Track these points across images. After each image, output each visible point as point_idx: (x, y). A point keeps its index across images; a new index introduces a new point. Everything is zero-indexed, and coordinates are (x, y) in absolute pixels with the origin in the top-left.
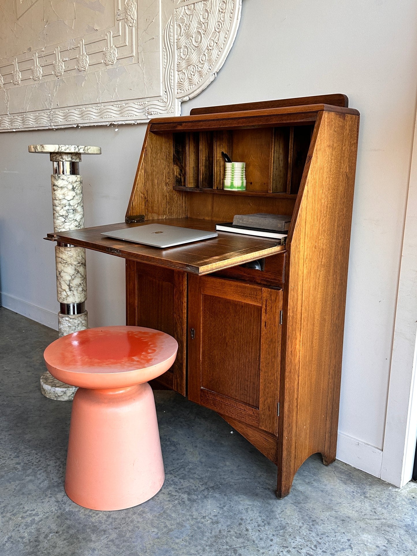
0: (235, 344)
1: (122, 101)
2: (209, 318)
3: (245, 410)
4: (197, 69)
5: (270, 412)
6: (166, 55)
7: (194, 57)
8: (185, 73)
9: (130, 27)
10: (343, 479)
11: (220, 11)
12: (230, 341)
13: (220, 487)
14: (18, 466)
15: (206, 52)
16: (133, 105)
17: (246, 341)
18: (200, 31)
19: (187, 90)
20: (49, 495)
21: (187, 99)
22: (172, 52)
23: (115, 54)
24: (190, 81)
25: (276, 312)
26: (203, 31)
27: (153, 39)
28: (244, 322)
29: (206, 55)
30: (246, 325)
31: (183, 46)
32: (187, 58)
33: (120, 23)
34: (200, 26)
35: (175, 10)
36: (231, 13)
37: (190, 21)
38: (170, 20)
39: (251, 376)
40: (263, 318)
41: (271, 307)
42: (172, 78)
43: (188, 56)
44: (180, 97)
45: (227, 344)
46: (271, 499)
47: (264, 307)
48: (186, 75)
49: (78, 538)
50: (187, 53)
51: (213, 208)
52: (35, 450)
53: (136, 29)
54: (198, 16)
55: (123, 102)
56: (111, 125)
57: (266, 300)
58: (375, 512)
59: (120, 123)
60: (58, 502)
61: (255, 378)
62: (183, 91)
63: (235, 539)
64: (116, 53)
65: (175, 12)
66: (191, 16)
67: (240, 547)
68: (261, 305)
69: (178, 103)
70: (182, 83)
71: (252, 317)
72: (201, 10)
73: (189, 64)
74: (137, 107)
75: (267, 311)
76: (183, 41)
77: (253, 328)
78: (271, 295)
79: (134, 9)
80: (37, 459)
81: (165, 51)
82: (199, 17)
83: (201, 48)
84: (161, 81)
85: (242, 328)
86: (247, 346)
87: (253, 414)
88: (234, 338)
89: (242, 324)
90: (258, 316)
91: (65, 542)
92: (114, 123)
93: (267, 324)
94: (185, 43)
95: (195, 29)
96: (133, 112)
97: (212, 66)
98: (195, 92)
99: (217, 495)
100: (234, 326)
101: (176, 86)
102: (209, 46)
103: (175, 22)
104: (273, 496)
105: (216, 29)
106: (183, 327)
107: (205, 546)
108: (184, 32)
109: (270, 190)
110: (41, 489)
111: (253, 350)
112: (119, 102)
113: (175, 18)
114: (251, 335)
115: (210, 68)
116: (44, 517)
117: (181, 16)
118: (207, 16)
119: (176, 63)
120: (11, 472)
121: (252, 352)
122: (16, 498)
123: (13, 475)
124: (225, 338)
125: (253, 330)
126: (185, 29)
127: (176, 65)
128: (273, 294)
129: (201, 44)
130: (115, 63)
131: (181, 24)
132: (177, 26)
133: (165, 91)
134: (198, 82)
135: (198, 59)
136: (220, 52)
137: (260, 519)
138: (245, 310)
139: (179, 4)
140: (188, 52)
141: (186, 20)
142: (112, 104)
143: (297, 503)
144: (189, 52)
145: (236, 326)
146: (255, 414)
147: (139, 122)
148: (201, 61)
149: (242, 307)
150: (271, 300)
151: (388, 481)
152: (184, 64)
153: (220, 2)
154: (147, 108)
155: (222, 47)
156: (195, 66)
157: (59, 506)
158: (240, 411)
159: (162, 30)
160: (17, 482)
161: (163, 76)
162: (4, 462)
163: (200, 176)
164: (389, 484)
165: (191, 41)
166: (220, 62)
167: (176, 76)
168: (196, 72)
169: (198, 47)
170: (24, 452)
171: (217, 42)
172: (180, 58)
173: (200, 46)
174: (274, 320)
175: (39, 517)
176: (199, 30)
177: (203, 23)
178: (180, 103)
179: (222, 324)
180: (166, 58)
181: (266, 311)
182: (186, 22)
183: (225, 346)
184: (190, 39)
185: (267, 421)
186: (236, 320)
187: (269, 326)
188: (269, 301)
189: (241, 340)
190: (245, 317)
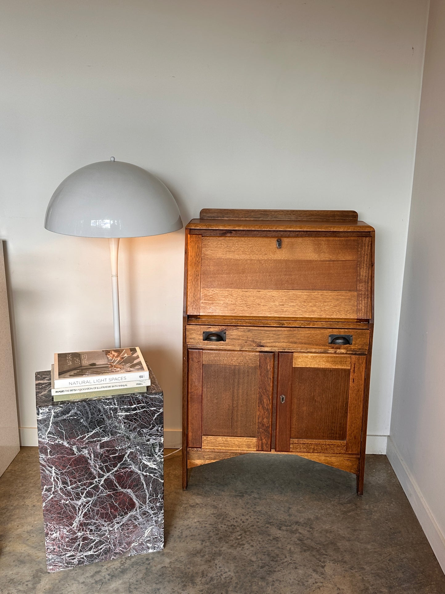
2: (298, 384)
3: (333, 444)
5: (356, 439)
17: (334, 395)
25: (362, 371)
28: (333, 382)
30: (334, 383)
39: (338, 419)
40: (351, 376)
41: (359, 368)
47: (353, 369)
57: (355, 364)
61: (342, 420)
68: (350, 368)
71: (340, 377)
75: (355, 371)
77: (341, 384)
78: (359, 360)
85: (331, 386)
87: (341, 445)
88: (322, 395)
89: (331, 384)
90: (346, 376)
93: (354, 380)
106: (271, 397)
111: (340, 400)
114: (339, 390)
121: (339, 402)
124: (314, 396)
125: (340, 386)
138: (334, 373)
145: (325, 386)
146: (343, 445)
149: (331, 371)
150: (359, 363)
158: (329, 446)
174: (361, 376)
179: (311, 387)
181: (354, 371)
185: (353, 447)
186: (324, 381)
187: (356, 382)
188: (357, 364)
189: (330, 395)
190: (333, 378)
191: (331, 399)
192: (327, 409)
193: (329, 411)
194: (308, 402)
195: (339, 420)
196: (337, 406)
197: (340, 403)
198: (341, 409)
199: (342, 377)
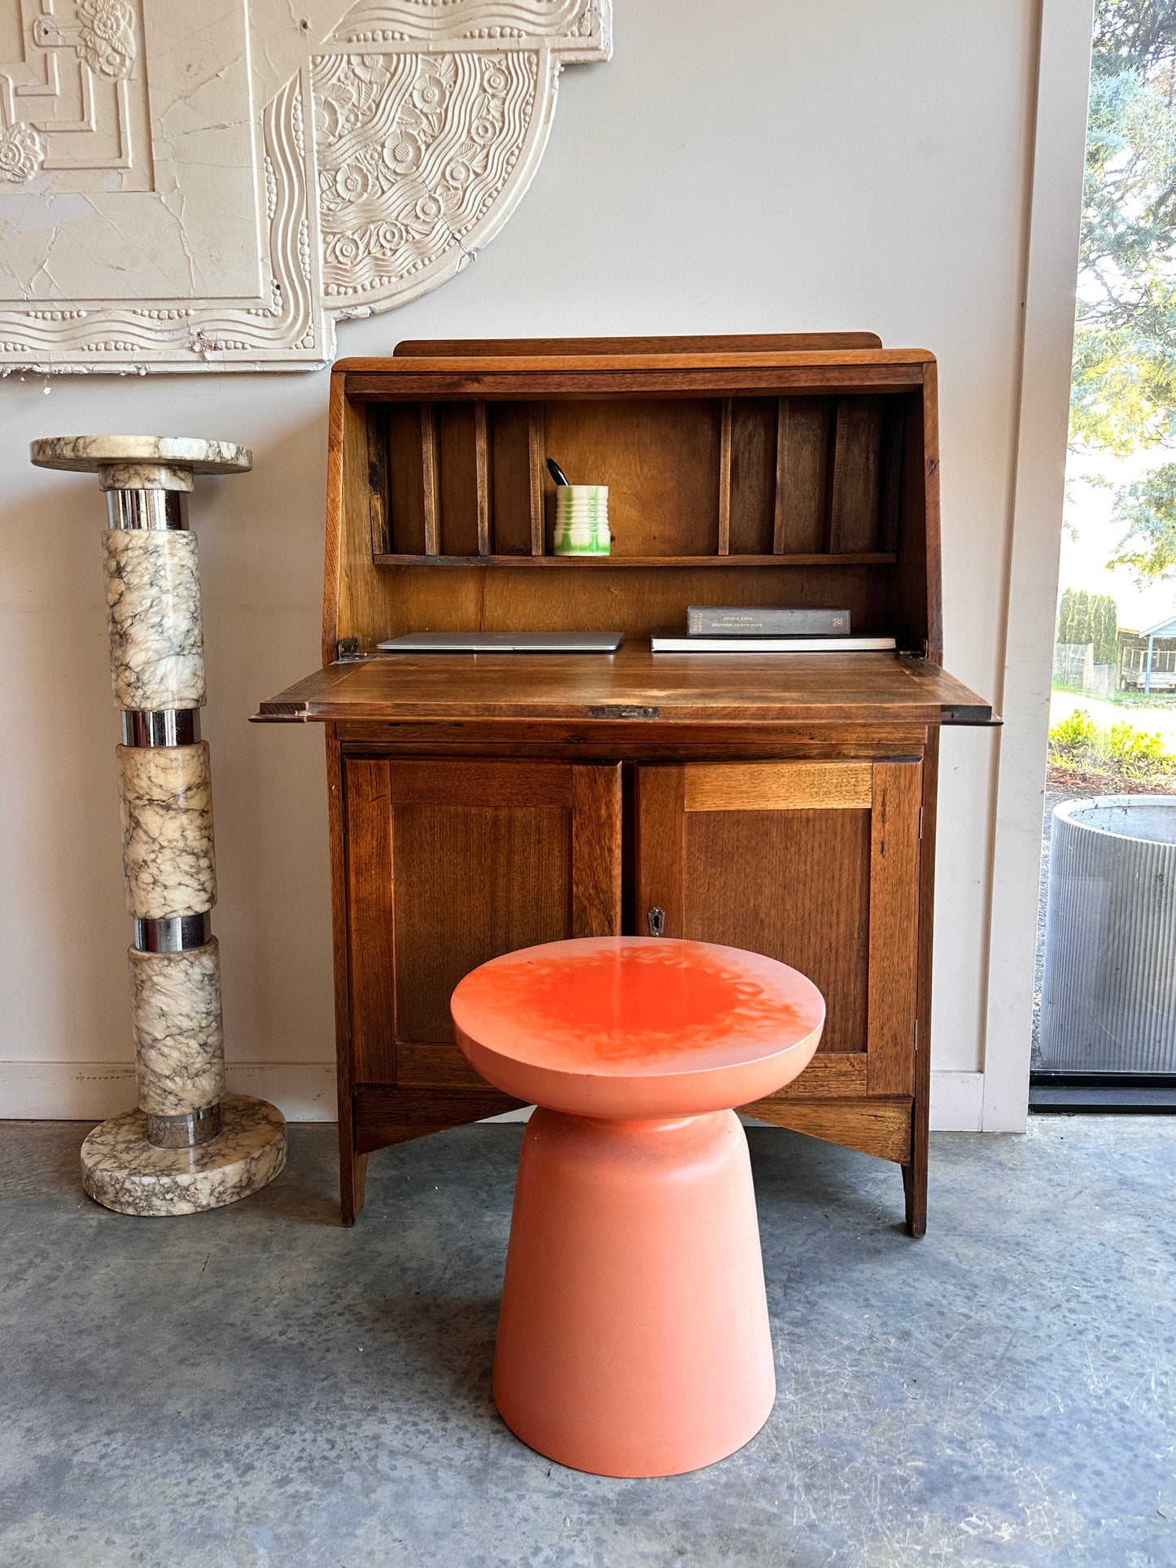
0: (789, 916)
1: (76, 303)
2: (705, 870)
3: (826, 1067)
4: (404, 234)
5: (898, 1047)
6: (274, 181)
7: (394, 201)
8: (359, 243)
9: (103, 77)
10: (941, 1158)
11: (485, 91)
12: (773, 913)
13: (801, 1272)
14: (298, 1486)
15: (438, 192)
16: (130, 317)
17: (820, 902)
18: (415, 133)
19: (369, 288)
20: (511, 1496)
21: (364, 311)
22: (299, 175)
23: (35, 152)
24: (378, 265)
25: (911, 813)
26: (422, 134)
27: (224, 127)
28: (815, 857)
29: (440, 199)
30: (819, 861)
31: (344, 165)
32: (361, 200)
33: (55, 56)
34: (413, 121)
35: (310, 58)
36: (527, 103)
37: (371, 101)
38: (288, 84)
39: (835, 981)
40: (874, 834)
41: (899, 805)
42: (307, 250)
43: (366, 195)
44: (339, 304)
45: (762, 921)
46: (908, 1245)
47: (878, 808)
48: (362, 247)
49: (743, 1531)
50: (360, 186)
51: (482, 609)
52: (270, 1425)
53: (132, 88)
54: (403, 90)
55: (79, 305)
56: (16, 374)
57: (884, 792)
58: (1058, 1185)
59: (69, 369)
60: (558, 1495)
61: (849, 983)
62: (350, 291)
63: (977, 1342)
64: (37, 147)
65: (311, 67)
66: (375, 86)
67: (1007, 1349)
68: (869, 806)
69: (325, 321)
70: (347, 267)
71: (839, 838)
72: (417, 76)
73: (371, 217)
74: (146, 322)
75: (887, 817)
76: (346, 152)
77: (841, 865)
78: (897, 777)
79: (123, 24)
80: (314, 1441)
81: (271, 169)
82: (407, 95)
83: (420, 180)
84: (260, 257)
85: (809, 872)
86: (825, 912)
87: (851, 1068)
88: (784, 903)
89: (809, 864)
91: (731, 1554)
92: (36, 368)
93: (886, 846)
94: (353, 157)
95: (395, 124)
96: (134, 340)
97: (464, 232)
98: (396, 297)
99: (823, 1288)
100: (785, 871)
101: (321, 275)
102: (448, 177)
103: (313, 94)
104: (907, 1239)
105: (476, 138)
106: (612, 913)
107: (961, 1384)
108: (348, 126)
109: (725, 548)
110: (461, 1495)
111: (842, 918)
112: (55, 304)
113: (312, 82)
114: (837, 882)
115: (458, 236)
116: (590, 1543)
117: (334, 80)
118: (437, 97)
119: (319, 209)
120: (306, 1512)
121: (838, 923)
122: (438, 1557)
123: (324, 1514)
124: (756, 909)
125: (840, 869)
126: (352, 118)
127: (319, 215)
128: (903, 775)
129: (421, 169)
130: (30, 177)
131: (334, 103)
132: (317, 104)
133: (276, 283)
134: (413, 270)
135: (409, 208)
136: (491, 200)
137: (951, 1288)
138: (817, 827)
139: (326, 43)
140: (365, 185)
141: (355, 96)
142: (23, 307)
143: (952, 1230)
144: (370, 184)
145: (790, 872)
146: (857, 1067)
147: (154, 368)
148: (420, 214)
149: (808, 820)
150: (899, 788)
151: (999, 1130)
152: (350, 218)
153: (484, 69)
154: (195, 330)
155: (499, 185)
156: (399, 225)
157: (580, 1503)
158: (813, 1074)
159: (257, 107)
160: (371, 1521)
161: (264, 242)
162: (230, 1502)
163: (482, 522)
164: (1004, 1134)
165: (376, 156)
166: (491, 225)
167: (321, 247)
168: (403, 242)
169: (405, 175)
170: (242, 1448)
171: (479, 171)
172: (331, 197)
173: (417, 174)
174: (906, 832)
175: (578, 1552)
176: (410, 131)
177: (426, 115)
178: (334, 322)
179: (747, 876)
180: (275, 190)
181: (883, 816)
182: (354, 99)
183: (757, 928)
184: (375, 150)
185: (889, 1072)
186: (789, 857)
187: (891, 851)
188: (892, 793)
189: (807, 902)
190: (816, 845)
191: (813, 915)
192: (801, 950)
193: (805, 956)
194: (738, 930)
195: (840, 984)
196: (834, 936)
197: (842, 925)
198: (845, 947)
199: (845, 838)
